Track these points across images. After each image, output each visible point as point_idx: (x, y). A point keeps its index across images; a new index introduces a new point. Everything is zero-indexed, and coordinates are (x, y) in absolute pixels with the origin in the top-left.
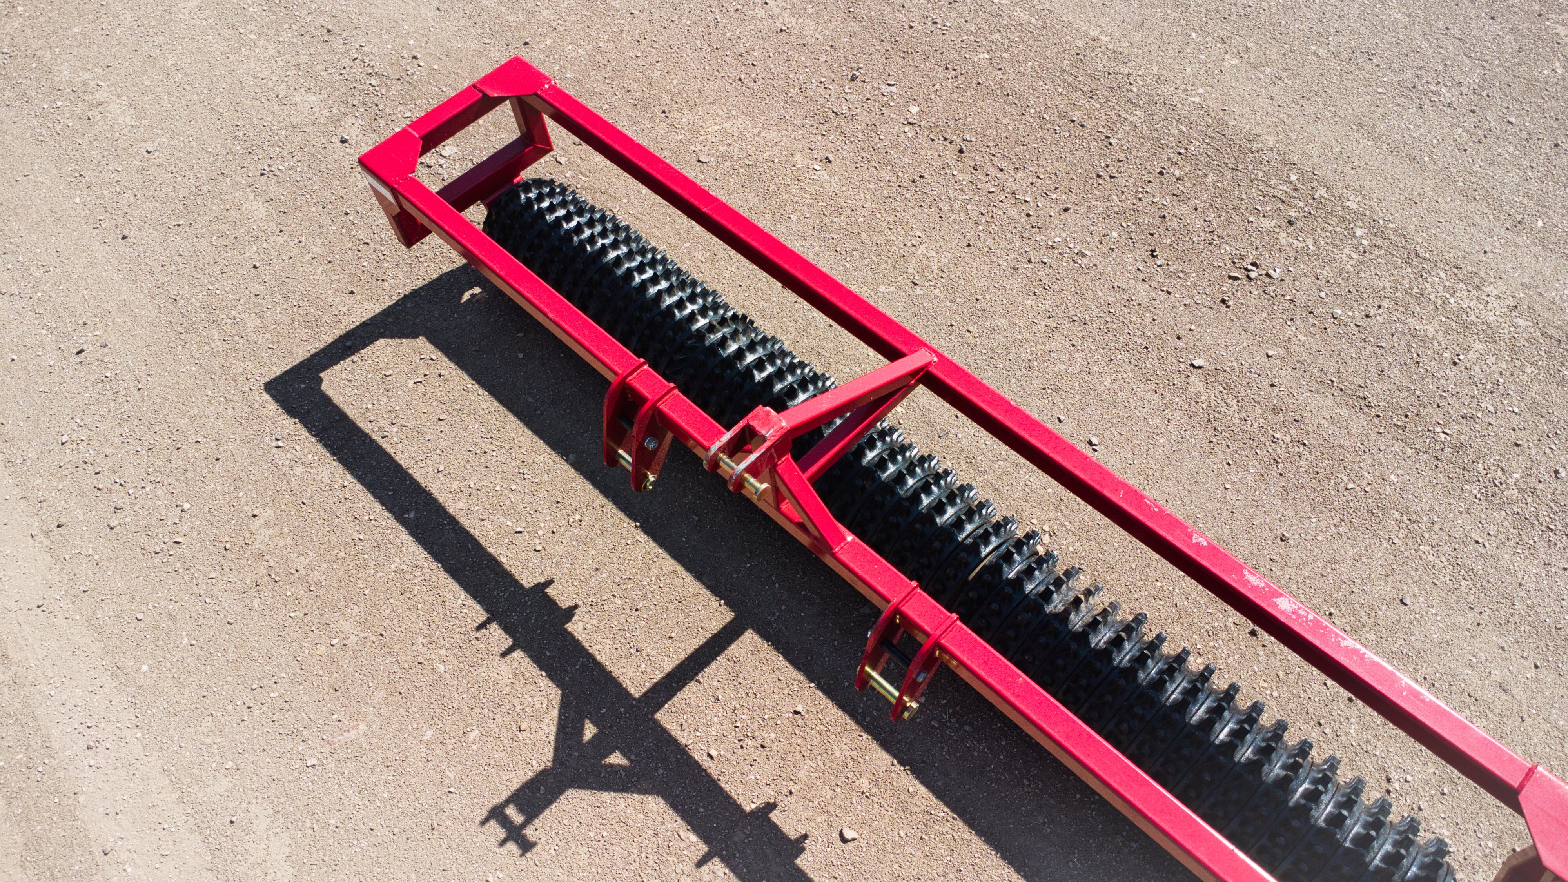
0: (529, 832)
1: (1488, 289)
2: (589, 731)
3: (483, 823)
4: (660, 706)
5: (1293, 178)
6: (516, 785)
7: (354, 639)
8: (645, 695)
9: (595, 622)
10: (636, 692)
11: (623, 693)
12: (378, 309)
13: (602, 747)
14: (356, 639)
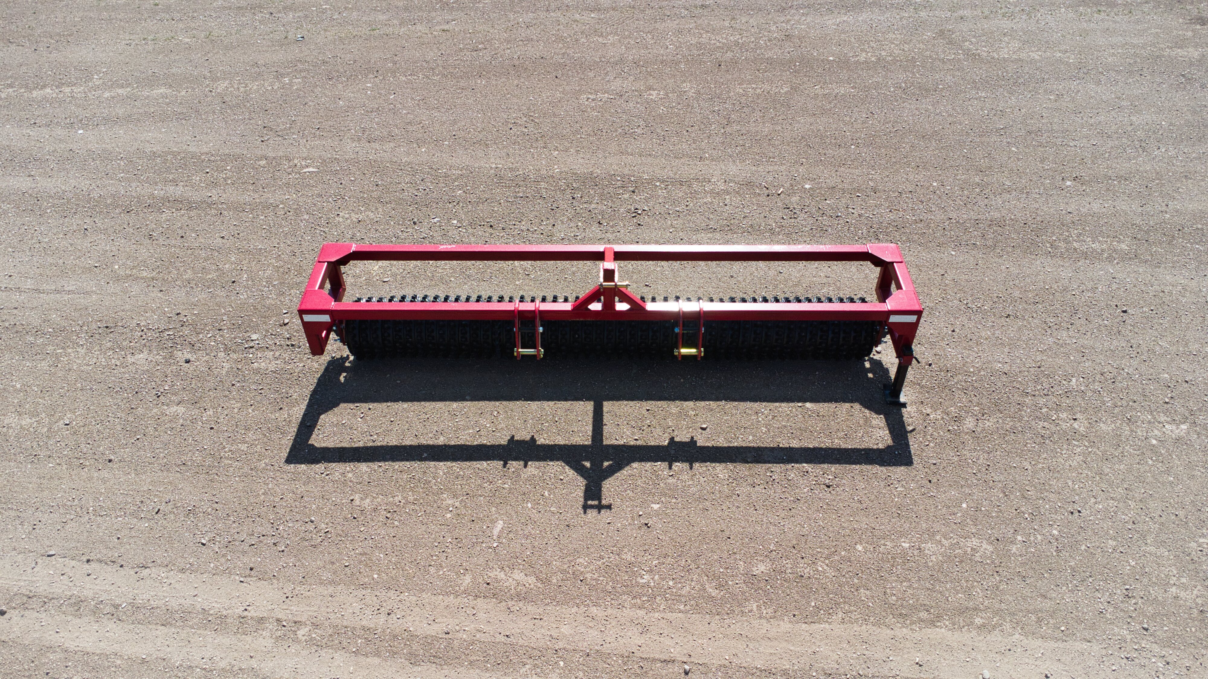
1: (713, 180)
2: (587, 464)
3: (585, 513)
4: (602, 440)
5: (619, 178)
6: (582, 494)
8: (592, 441)
9: (546, 435)
10: (589, 442)
11: (584, 446)
12: (303, 407)
13: (597, 464)
14: (458, 503)
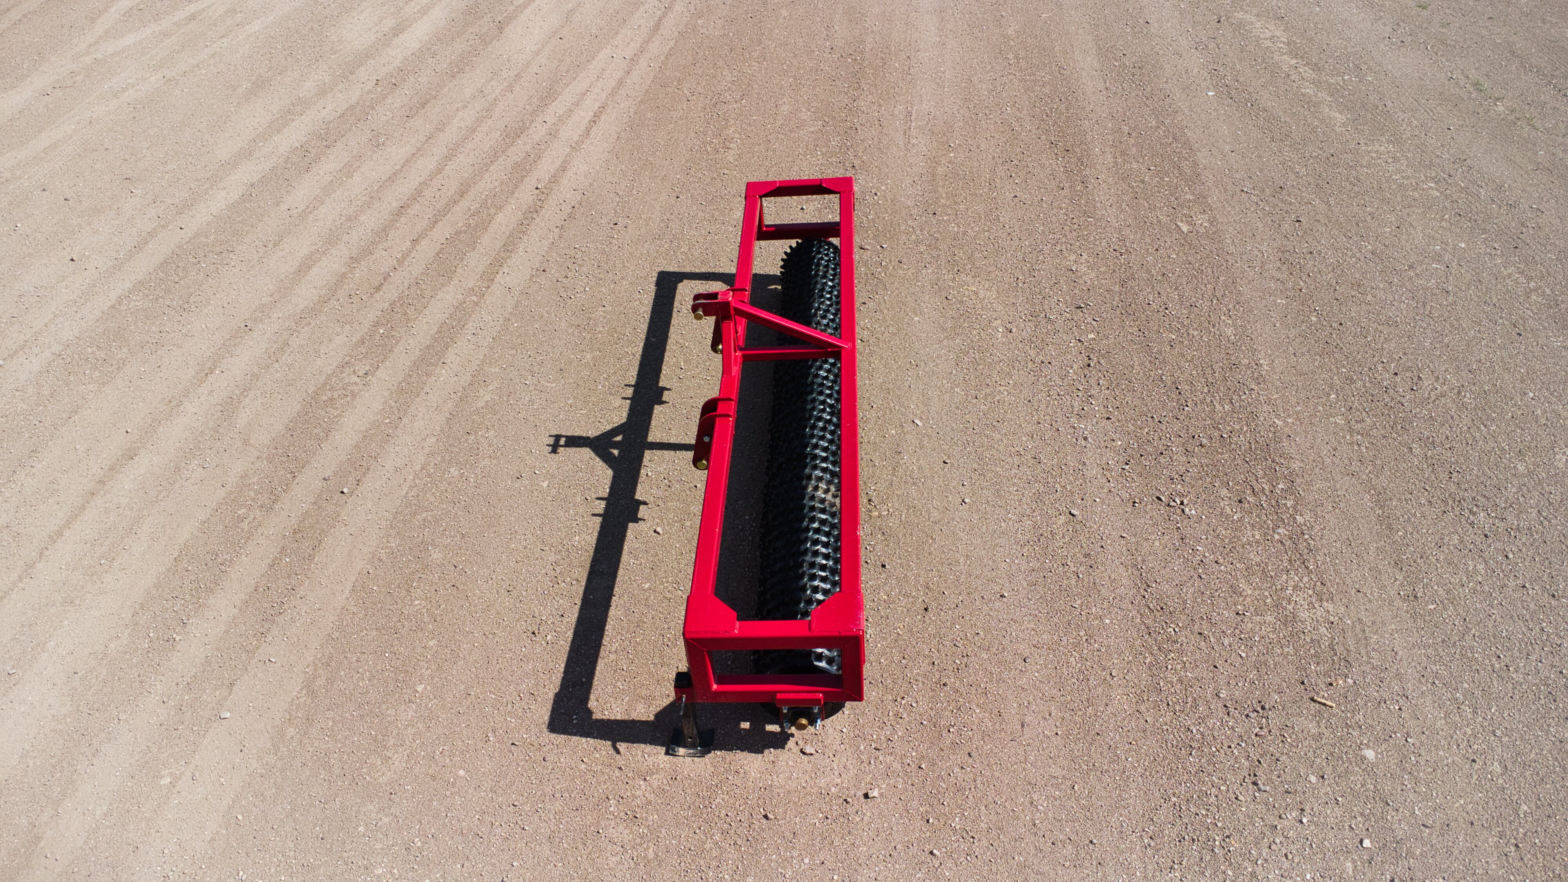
0: (561, 449)
1: (1327, 604)
2: (619, 438)
3: (551, 436)
4: (651, 449)
5: (1281, 487)
6: (575, 434)
7: (586, 361)
8: (652, 443)
10: (650, 440)
11: (645, 437)
13: (616, 445)
